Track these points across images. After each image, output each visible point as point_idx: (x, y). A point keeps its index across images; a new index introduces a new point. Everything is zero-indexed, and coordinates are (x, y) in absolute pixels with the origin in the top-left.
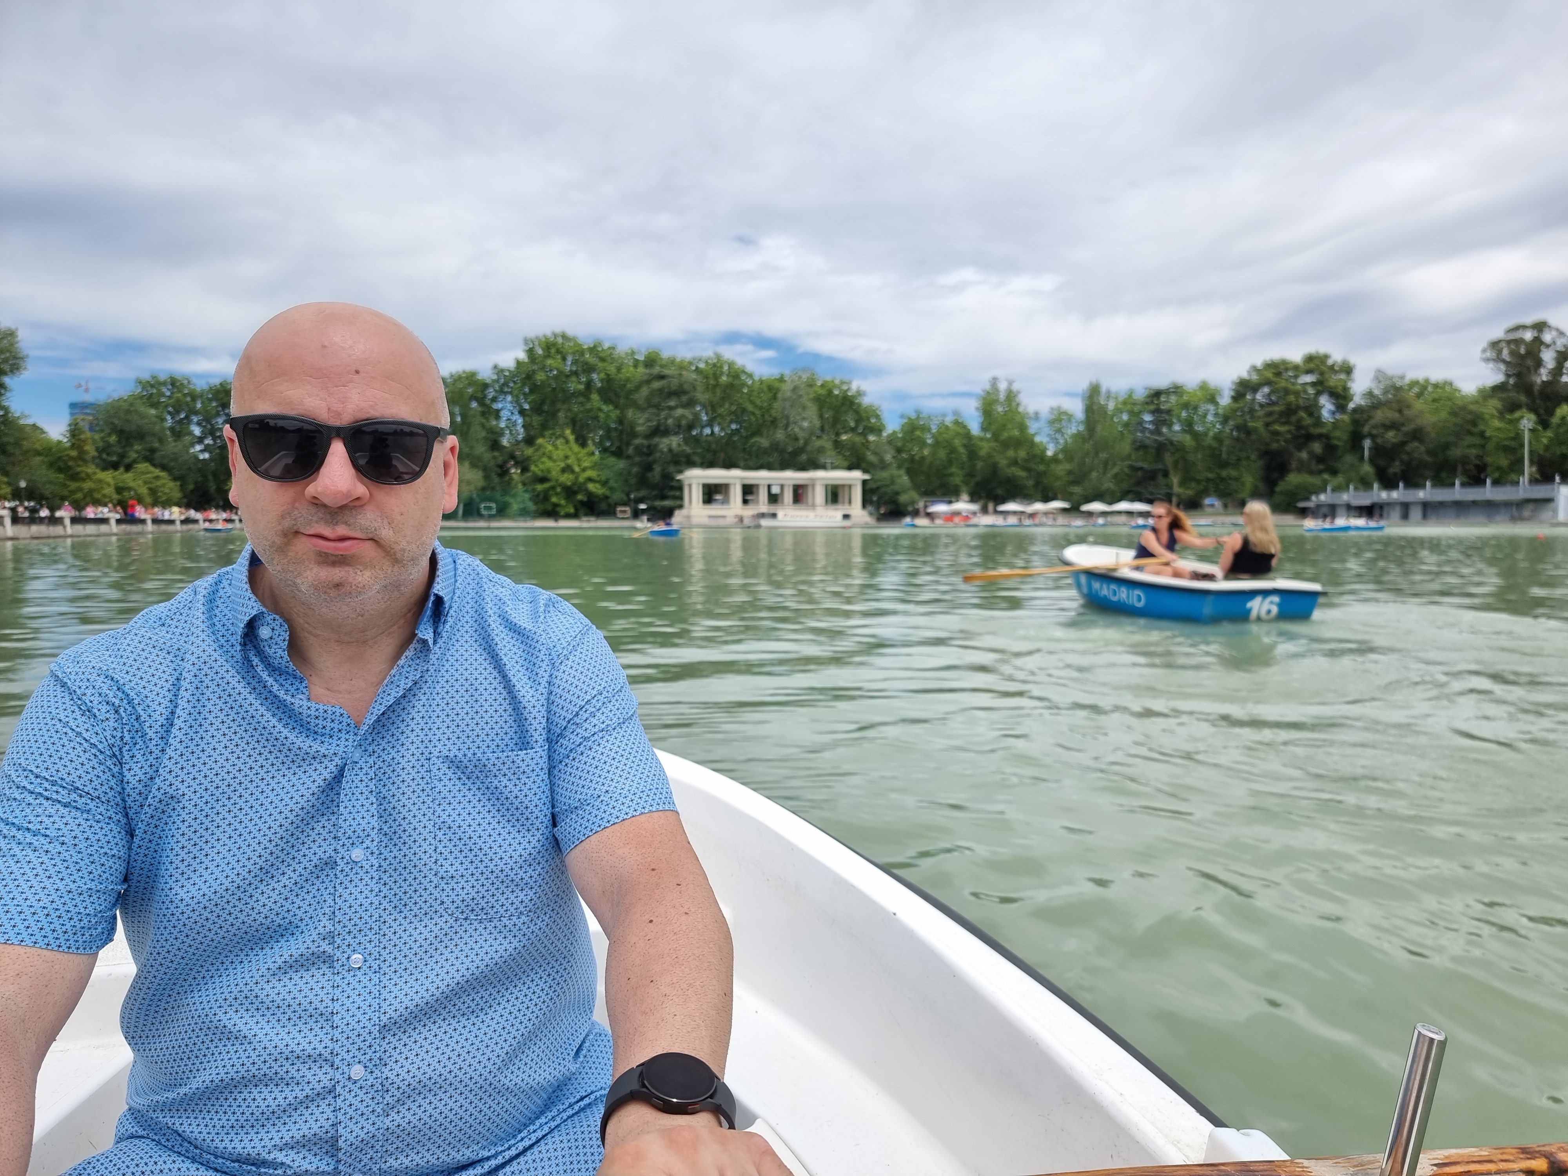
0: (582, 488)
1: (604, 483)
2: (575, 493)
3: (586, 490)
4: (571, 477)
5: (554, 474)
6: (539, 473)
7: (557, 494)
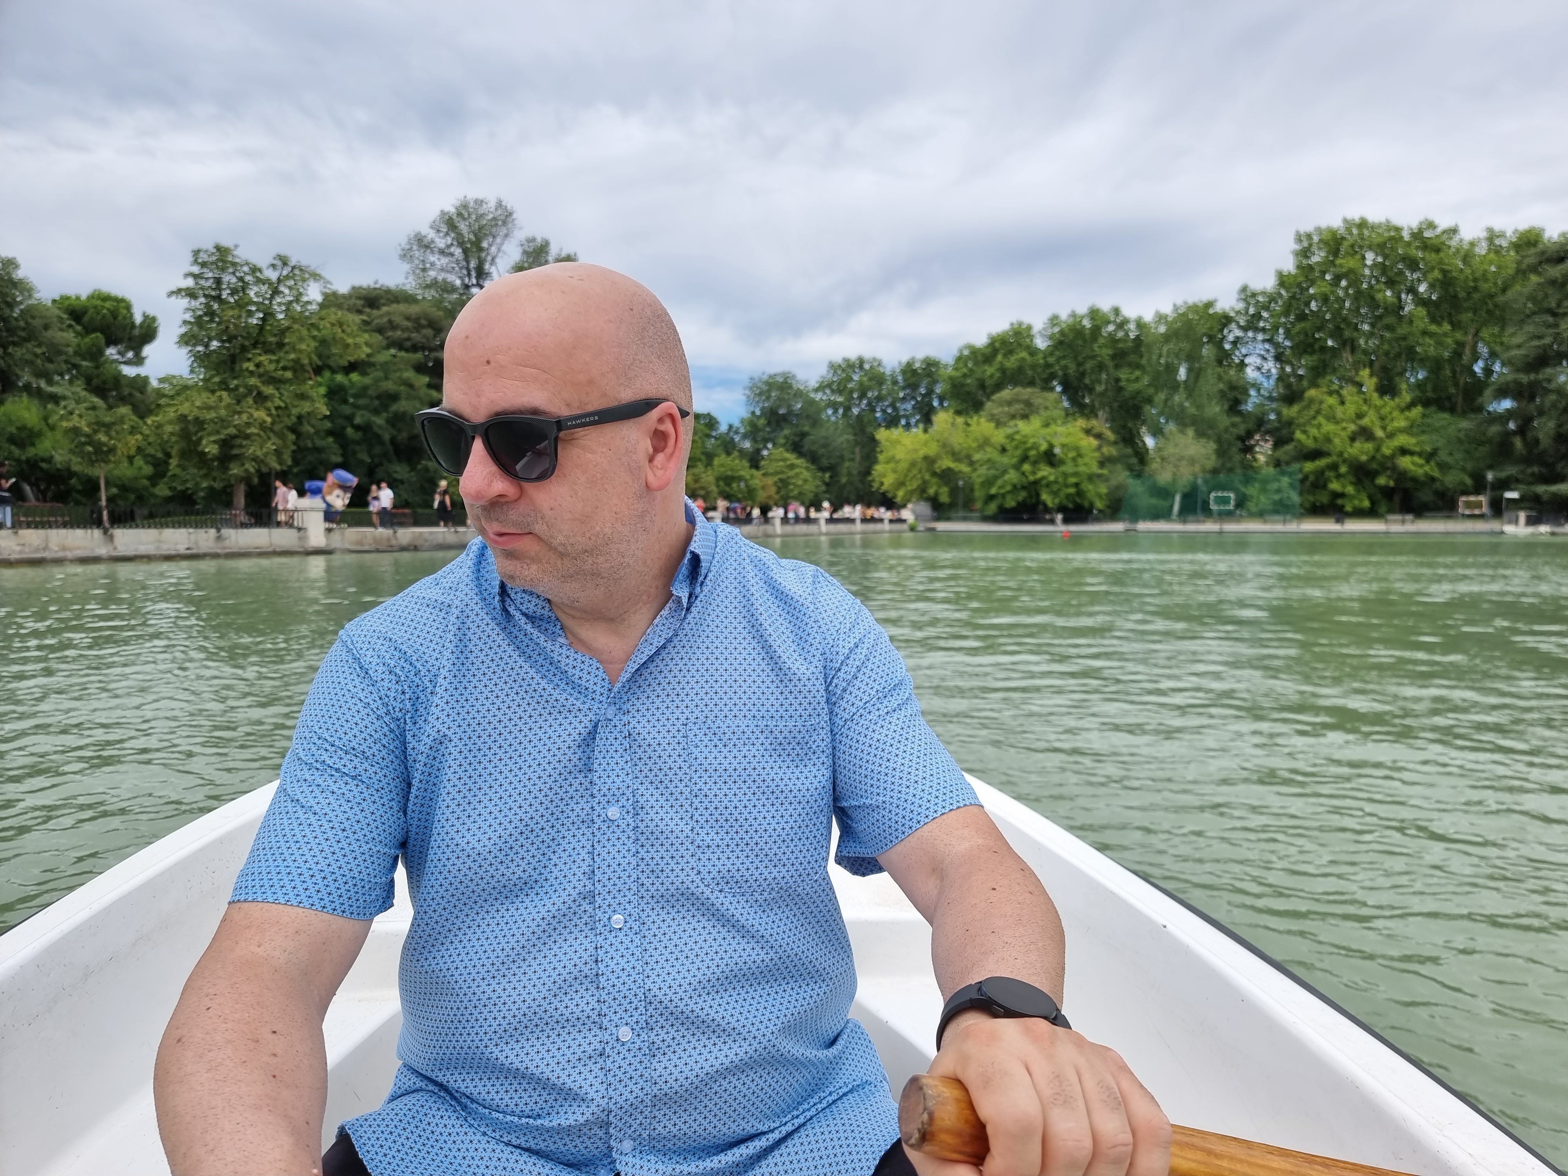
0: (1387, 465)
1: (1429, 457)
2: (1372, 475)
3: (1394, 468)
4: (1369, 446)
5: (1338, 443)
6: (1310, 444)
7: (1339, 476)
